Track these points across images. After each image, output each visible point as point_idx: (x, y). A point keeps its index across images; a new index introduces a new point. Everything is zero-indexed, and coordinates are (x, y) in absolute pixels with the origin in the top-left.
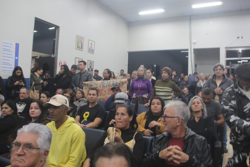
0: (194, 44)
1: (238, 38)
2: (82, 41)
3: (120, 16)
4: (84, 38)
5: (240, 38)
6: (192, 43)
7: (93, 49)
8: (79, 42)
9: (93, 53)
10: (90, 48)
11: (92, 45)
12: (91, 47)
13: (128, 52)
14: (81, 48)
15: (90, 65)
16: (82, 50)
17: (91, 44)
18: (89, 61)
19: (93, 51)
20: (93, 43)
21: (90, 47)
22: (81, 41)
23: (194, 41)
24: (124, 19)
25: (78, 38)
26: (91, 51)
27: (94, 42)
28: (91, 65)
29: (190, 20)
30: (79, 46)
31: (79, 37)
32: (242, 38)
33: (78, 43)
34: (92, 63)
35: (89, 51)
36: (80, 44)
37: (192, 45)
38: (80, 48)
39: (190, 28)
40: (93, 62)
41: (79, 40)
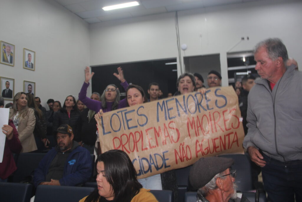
0: (184, 50)
1: (243, 39)
2: (12, 51)
3: (75, 14)
4: (14, 46)
5: (246, 38)
6: (181, 49)
7: (33, 63)
8: (5, 52)
9: (33, 69)
10: (27, 62)
11: (31, 57)
12: (29, 60)
13: (91, 66)
14: (11, 62)
15: (29, 88)
16: (12, 65)
17: (29, 56)
18: (25, 83)
19: (32, 66)
20: (32, 54)
21: (27, 59)
22: (10, 50)
23: (183, 45)
24: (83, 19)
25: (4, 45)
26: (29, 66)
27: (34, 52)
28: (31, 88)
29: (177, 17)
30: (6, 59)
31: (6, 45)
32: (248, 38)
33: (5, 54)
34: (32, 84)
35: (26, 66)
36: (7, 55)
37: (182, 51)
38: (8, 62)
39: (177, 29)
40: (35, 83)
41: (5, 48)
